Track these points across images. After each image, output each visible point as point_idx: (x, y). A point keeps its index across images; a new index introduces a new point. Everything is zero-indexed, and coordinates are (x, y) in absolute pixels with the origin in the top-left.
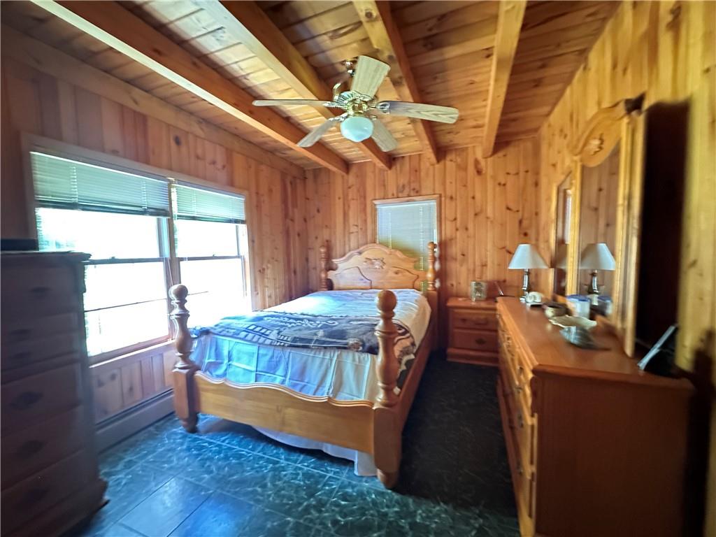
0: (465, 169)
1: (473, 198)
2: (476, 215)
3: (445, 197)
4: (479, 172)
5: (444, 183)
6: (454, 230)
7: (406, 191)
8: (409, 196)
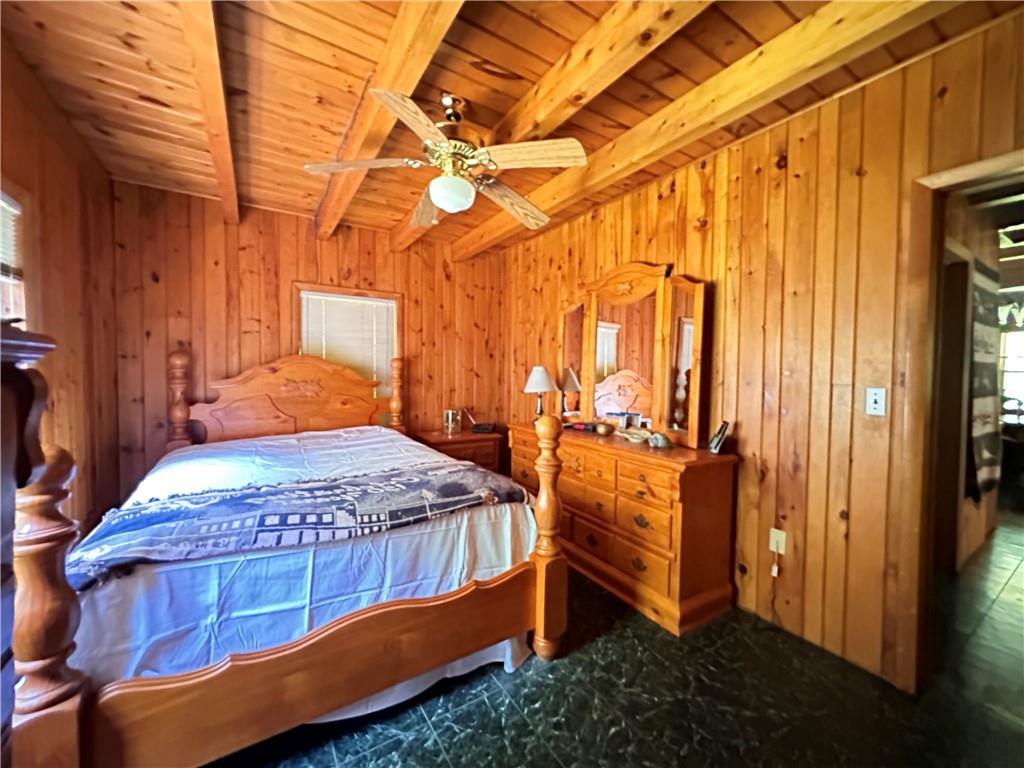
0: (432, 269)
1: (442, 307)
2: (445, 328)
3: (409, 299)
4: (448, 277)
5: (407, 282)
6: (420, 343)
7: (354, 280)
8: (357, 287)
